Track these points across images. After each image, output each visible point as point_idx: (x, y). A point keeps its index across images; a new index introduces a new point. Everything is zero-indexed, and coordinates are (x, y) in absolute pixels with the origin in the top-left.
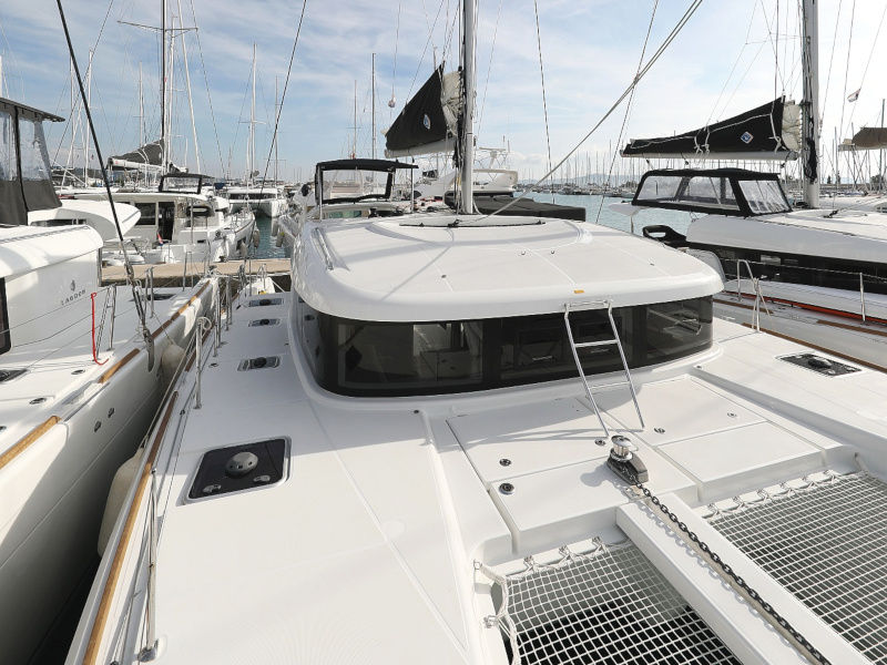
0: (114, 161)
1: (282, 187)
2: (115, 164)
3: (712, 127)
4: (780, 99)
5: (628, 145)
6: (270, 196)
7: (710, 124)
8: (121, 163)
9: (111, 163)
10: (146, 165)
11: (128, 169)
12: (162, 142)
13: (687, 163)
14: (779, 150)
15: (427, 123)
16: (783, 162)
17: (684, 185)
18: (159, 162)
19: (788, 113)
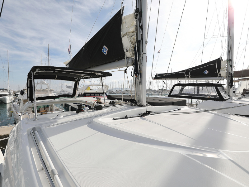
1: (12, 92)
3: (191, 69)
4: (220, 58)
5: (156, 76)
6: (5, 95)
7: (190, 68)
13: (179, 82)
14: (219, 77)
15: (105, 50)
16: (218, 81)
17: (182, 90)
19: (222, 63)
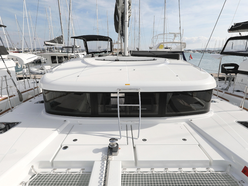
0: (46, 42)
2: (46, 44)
5: (232, 26)
8: (48, 43)
9: (45, 43)
10: (57, 44)
11: (51, 45)
12: (62, 36)
18: (62, 43)
